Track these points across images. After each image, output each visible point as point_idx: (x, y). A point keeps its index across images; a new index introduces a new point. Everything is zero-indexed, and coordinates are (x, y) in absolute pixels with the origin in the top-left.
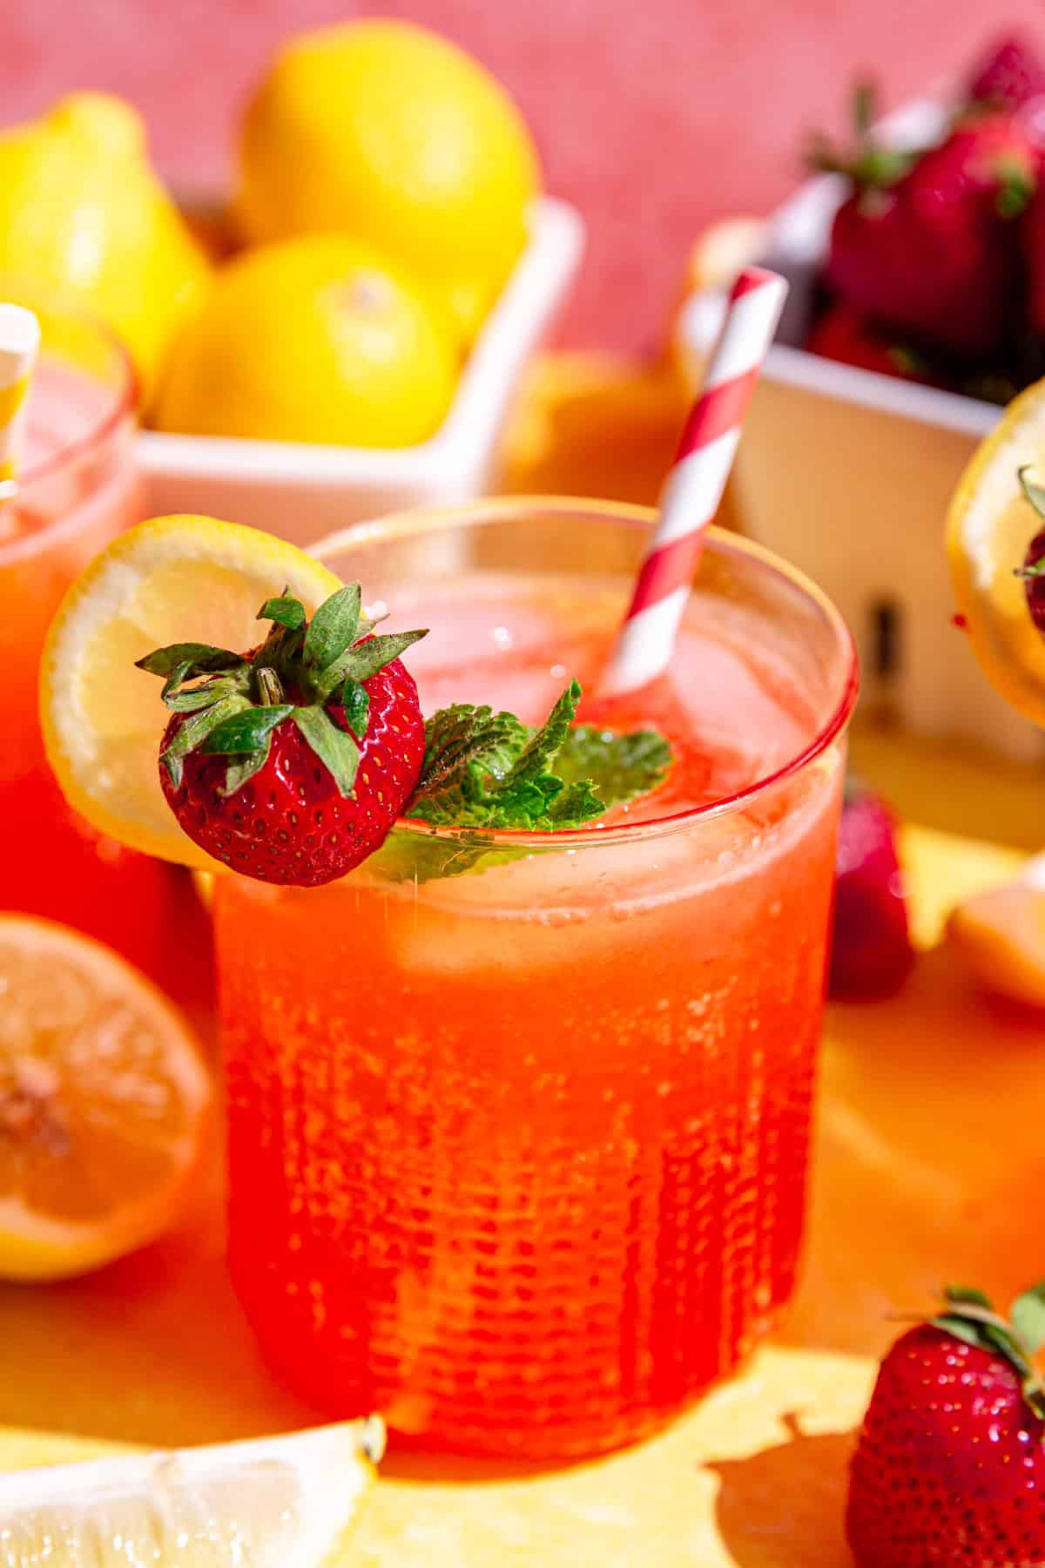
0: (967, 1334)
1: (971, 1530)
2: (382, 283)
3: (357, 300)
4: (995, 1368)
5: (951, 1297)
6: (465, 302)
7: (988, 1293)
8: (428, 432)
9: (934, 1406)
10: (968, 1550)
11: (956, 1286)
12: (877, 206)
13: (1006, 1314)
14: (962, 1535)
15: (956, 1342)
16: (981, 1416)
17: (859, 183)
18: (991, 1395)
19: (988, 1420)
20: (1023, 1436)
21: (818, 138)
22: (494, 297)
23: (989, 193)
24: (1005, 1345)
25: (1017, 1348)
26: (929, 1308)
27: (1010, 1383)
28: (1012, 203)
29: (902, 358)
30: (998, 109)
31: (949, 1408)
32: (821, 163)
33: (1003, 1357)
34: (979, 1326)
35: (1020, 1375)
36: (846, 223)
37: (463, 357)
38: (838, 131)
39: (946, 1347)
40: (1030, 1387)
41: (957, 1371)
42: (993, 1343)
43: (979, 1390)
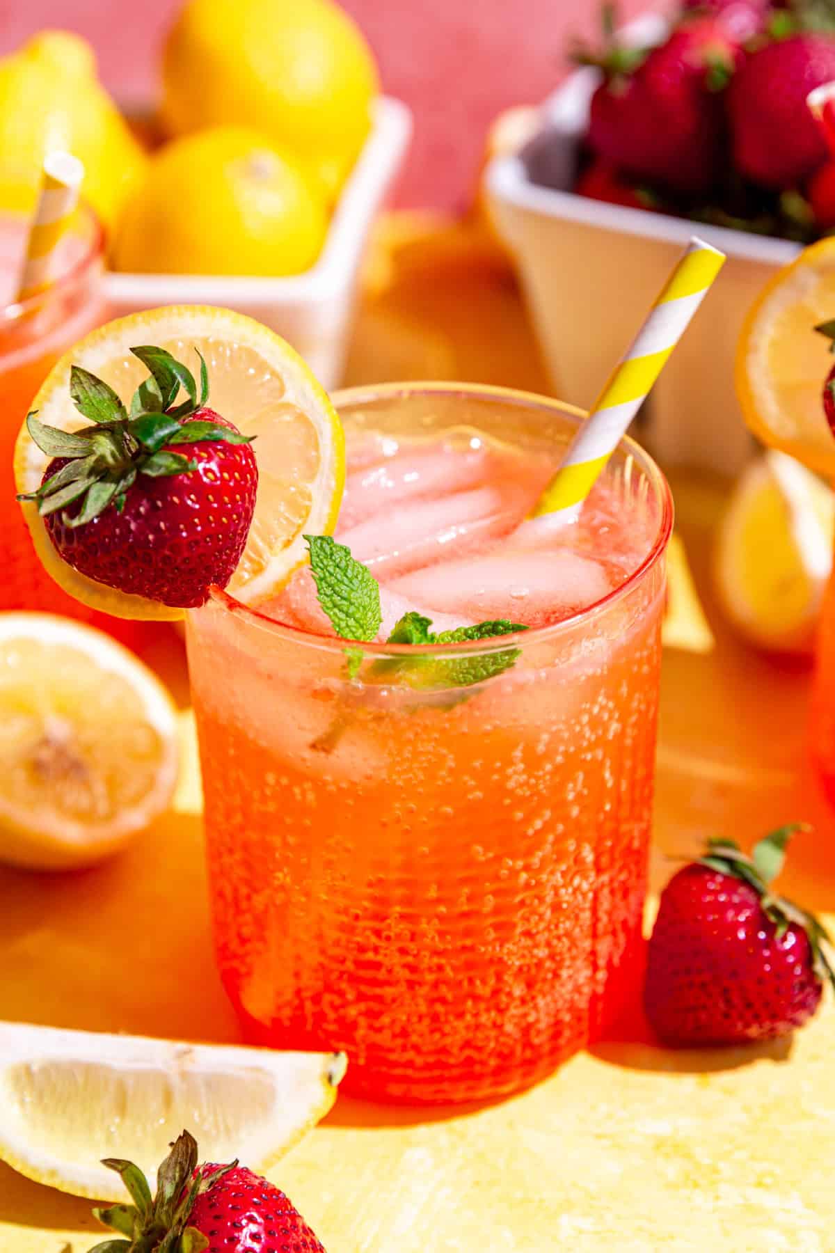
0: (722, 868)
1: (728, 1002)
2: (271, 159)
3: (255, 172)
4: (742, 890)
5: (711, 844)
6: (329, 173)
7: (737, 840)
8: (309, 264)
9: (700, 917)
10: (726, 1016)
11: (715, 835)
12: (620, 87)
13: (749, 853)
14: (722, 1005)
15: (714, 873)
16: (732, 922)
17: (607, 71)
18: (739, 909)
19: (738, 925)
20: (762, 935)
21: (578, 42)
22: (350, 167)
23: (700, 76)
24: (749, 874)
25: (758, 876)
26: (695, 852)
27: (751, 899)
28: (719, 80)
29: (643, 195)
30: (703, 14)
31: (711, 918)
32: (581, 59)
33: (747, 882)
34: (729, 862)
35: (759, 894)
36: (600, 102)
37: (331, 210)
38: (590, 34)
39: (707, 877)
40: (767, 902)
41: (716, 893)
42: (740, 873)
43: (729, 905)
